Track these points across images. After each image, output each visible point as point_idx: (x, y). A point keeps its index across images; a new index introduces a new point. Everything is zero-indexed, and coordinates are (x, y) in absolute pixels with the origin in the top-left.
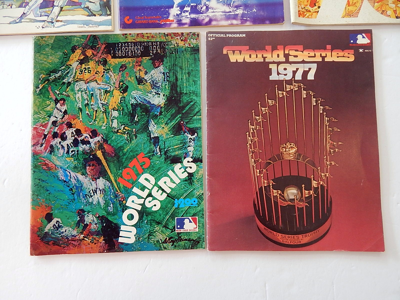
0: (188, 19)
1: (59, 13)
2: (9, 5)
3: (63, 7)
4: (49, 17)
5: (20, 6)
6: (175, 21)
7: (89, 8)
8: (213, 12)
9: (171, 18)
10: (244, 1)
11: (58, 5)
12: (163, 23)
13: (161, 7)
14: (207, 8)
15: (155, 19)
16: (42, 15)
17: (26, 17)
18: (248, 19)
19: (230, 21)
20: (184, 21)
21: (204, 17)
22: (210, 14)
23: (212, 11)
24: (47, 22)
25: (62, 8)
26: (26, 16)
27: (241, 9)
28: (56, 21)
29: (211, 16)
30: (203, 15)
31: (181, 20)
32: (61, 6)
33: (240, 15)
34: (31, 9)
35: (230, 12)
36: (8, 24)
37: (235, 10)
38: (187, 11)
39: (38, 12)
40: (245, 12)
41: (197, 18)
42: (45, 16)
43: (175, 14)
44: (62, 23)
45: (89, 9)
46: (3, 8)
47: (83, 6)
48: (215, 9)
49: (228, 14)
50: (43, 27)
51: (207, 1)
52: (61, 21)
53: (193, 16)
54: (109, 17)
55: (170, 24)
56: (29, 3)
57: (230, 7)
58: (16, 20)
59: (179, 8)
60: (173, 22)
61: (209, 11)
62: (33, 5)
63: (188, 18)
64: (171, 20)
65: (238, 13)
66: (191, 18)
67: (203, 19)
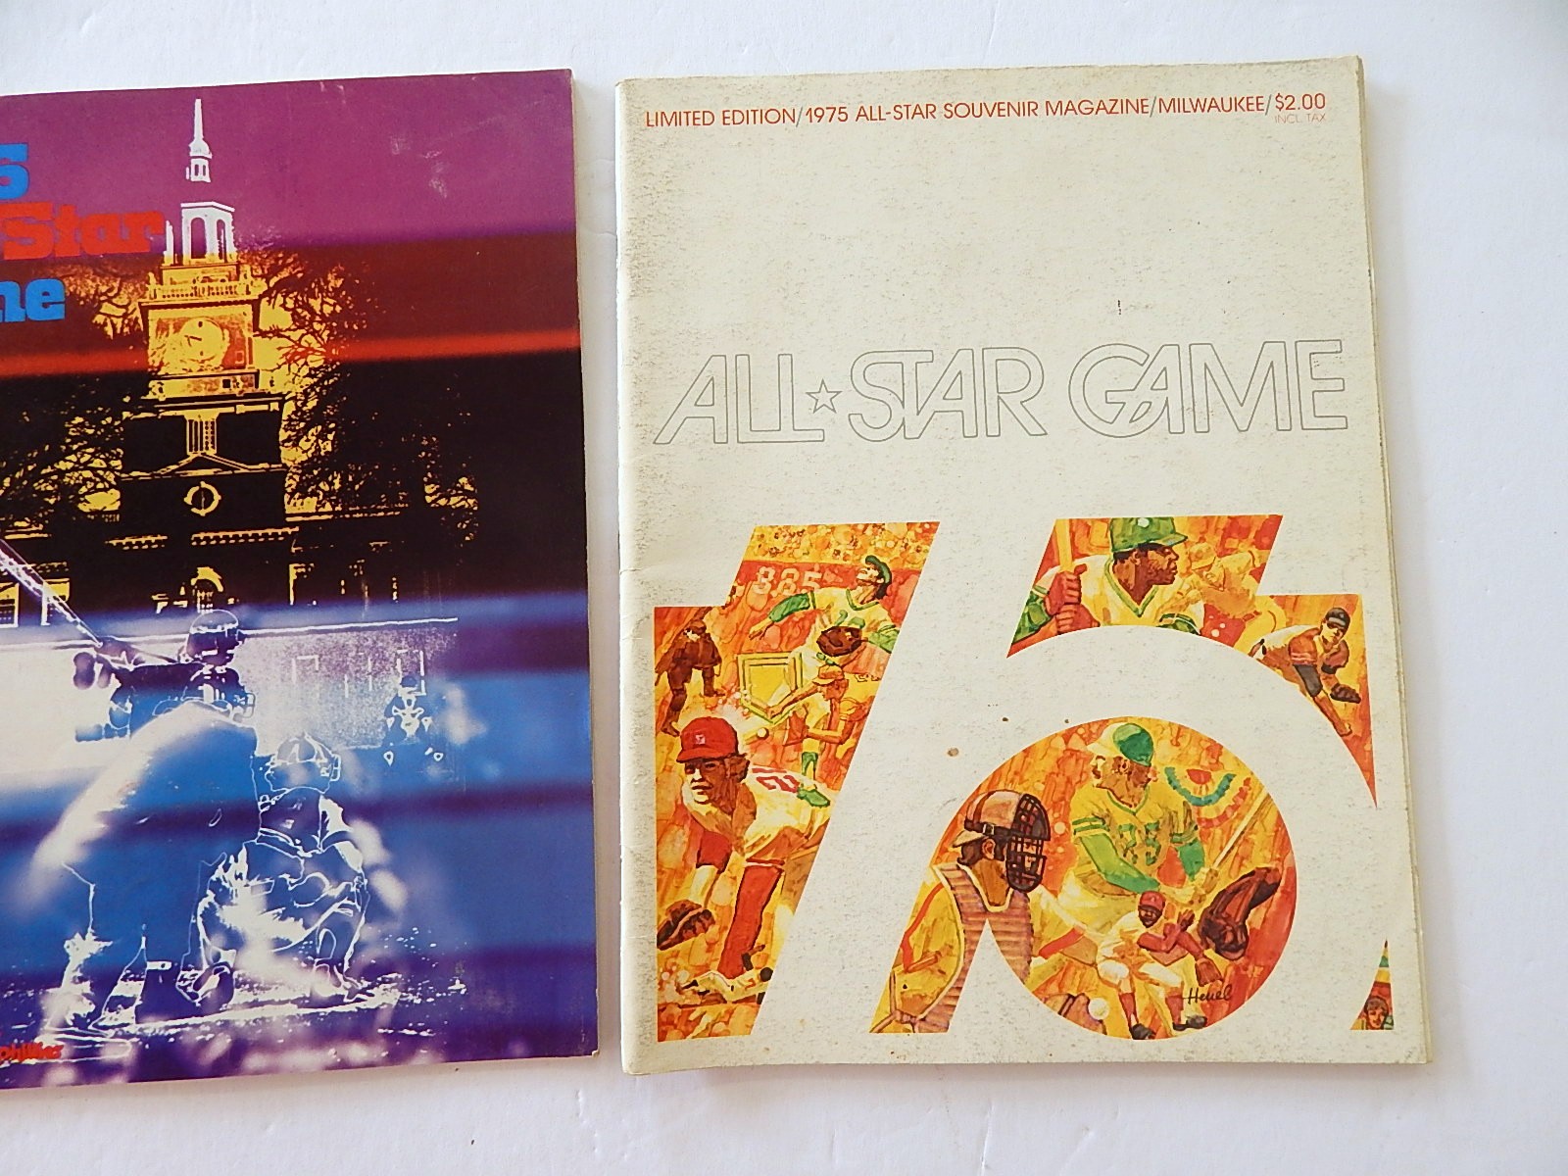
0: (128, 1042)
6: (64, 1052)
8: (255, 1004)
9: (47, 1038)
10: (410, 943)
14: (227, 985)
18: (424, 1034)
19: (332, 1051)
20: (109, 1055)
21: (205, 1034)
22: (238, 1014)
23: (250, 997)
27: (391, 981)
29: (243, 1024)
30: (206, 1019)
31: (93, 1050)
33: (384, 1017)
35: (338, 1000)
37: (363, 991)
38: (126, 1002)
40: (411, 997)
41: (175, 1036)
43: (69, 1019)
48: (263, 989)
49: (329, 1010)
51: (226, 949)
53: (154, 1026)
55: (41, 1071)
57: (340, 976)
59: (86, 987)
60: (58, 1056)
61: (231, 1003)
63: (128, 1036)
64: (48, 1048)
65: (373, 1007)
66: (143, 1038)
67: (203, 1041)
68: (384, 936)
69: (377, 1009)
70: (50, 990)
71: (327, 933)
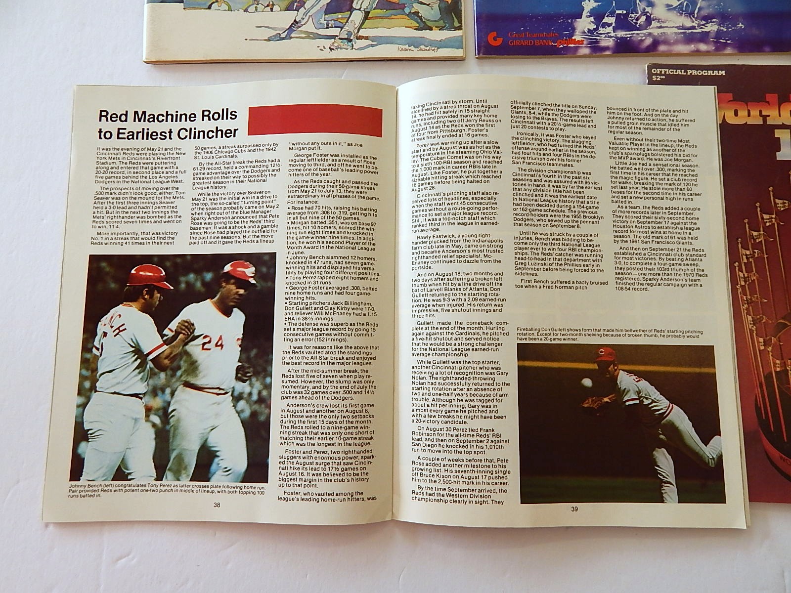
0: (611, 39)
1: (363, 23)
2: (268, 6)
3: (369, 12)
4: (343, 30)
5: (289, 8)
6: (585, 42)
7: (420, 15)
8: (661, 27)
9: (577, 37)
10: (720, 9)
11: (361, 7)
12: (561, 46)
13: (558, 16)
14: (649, 20)
15: (546, 38)
16: (330, 25)
17: (299, 29)
18: (729, 42)
19: (693, 46)
20: (603, 44)
21: (642, 37)
22: (654, 30)
23: (659, 25)
24: (340, 39)
25: (367, 13)
26: (300, 27)
27: (714, 22)
28: (357, 37)
29: (656, 34)
30: (642, 32)
31: (597, 42)
32: (366, 10)
33: (712, 35)
34: (309, 14)
35: (694, 28)
36: (265, 40)
37: (703, 25)
38: (609, 25)
39: (322, 21)
40: (722, 28)
41: (630, 37)
42: (335, 27)
43: (586, 30)
44: (369, 42)
45: (418, 16)
46: (256, 10)
47: (407, 10)
48: (663, 22)
49: (690, 31)
50: (332, 47)
51: (648, 7)
52: (367, 38)
53: (621, 34)
54: (458, 33)
55: (576, 49)
56: (305, 3)
57: (694, 19)
58: (280, 34)
59: (592, 19)
60: (583, 44)
61: (651, 26)
62: (313, 7)
63: (611, 37)
64: (578, 41)
65: (708, 31)
66: (616, 37)
67: (641, 39)
68: (709, 5)
69: (709, 32)
70: (577, 20)
71: (687, 4)
